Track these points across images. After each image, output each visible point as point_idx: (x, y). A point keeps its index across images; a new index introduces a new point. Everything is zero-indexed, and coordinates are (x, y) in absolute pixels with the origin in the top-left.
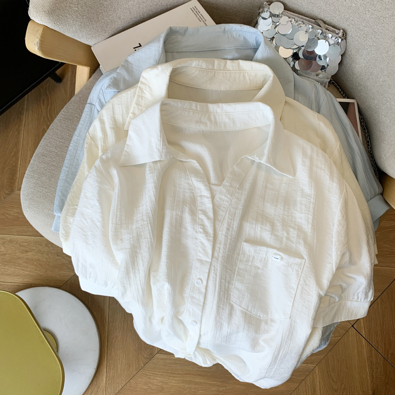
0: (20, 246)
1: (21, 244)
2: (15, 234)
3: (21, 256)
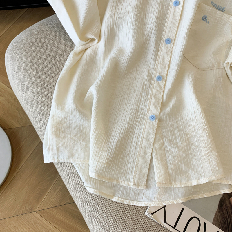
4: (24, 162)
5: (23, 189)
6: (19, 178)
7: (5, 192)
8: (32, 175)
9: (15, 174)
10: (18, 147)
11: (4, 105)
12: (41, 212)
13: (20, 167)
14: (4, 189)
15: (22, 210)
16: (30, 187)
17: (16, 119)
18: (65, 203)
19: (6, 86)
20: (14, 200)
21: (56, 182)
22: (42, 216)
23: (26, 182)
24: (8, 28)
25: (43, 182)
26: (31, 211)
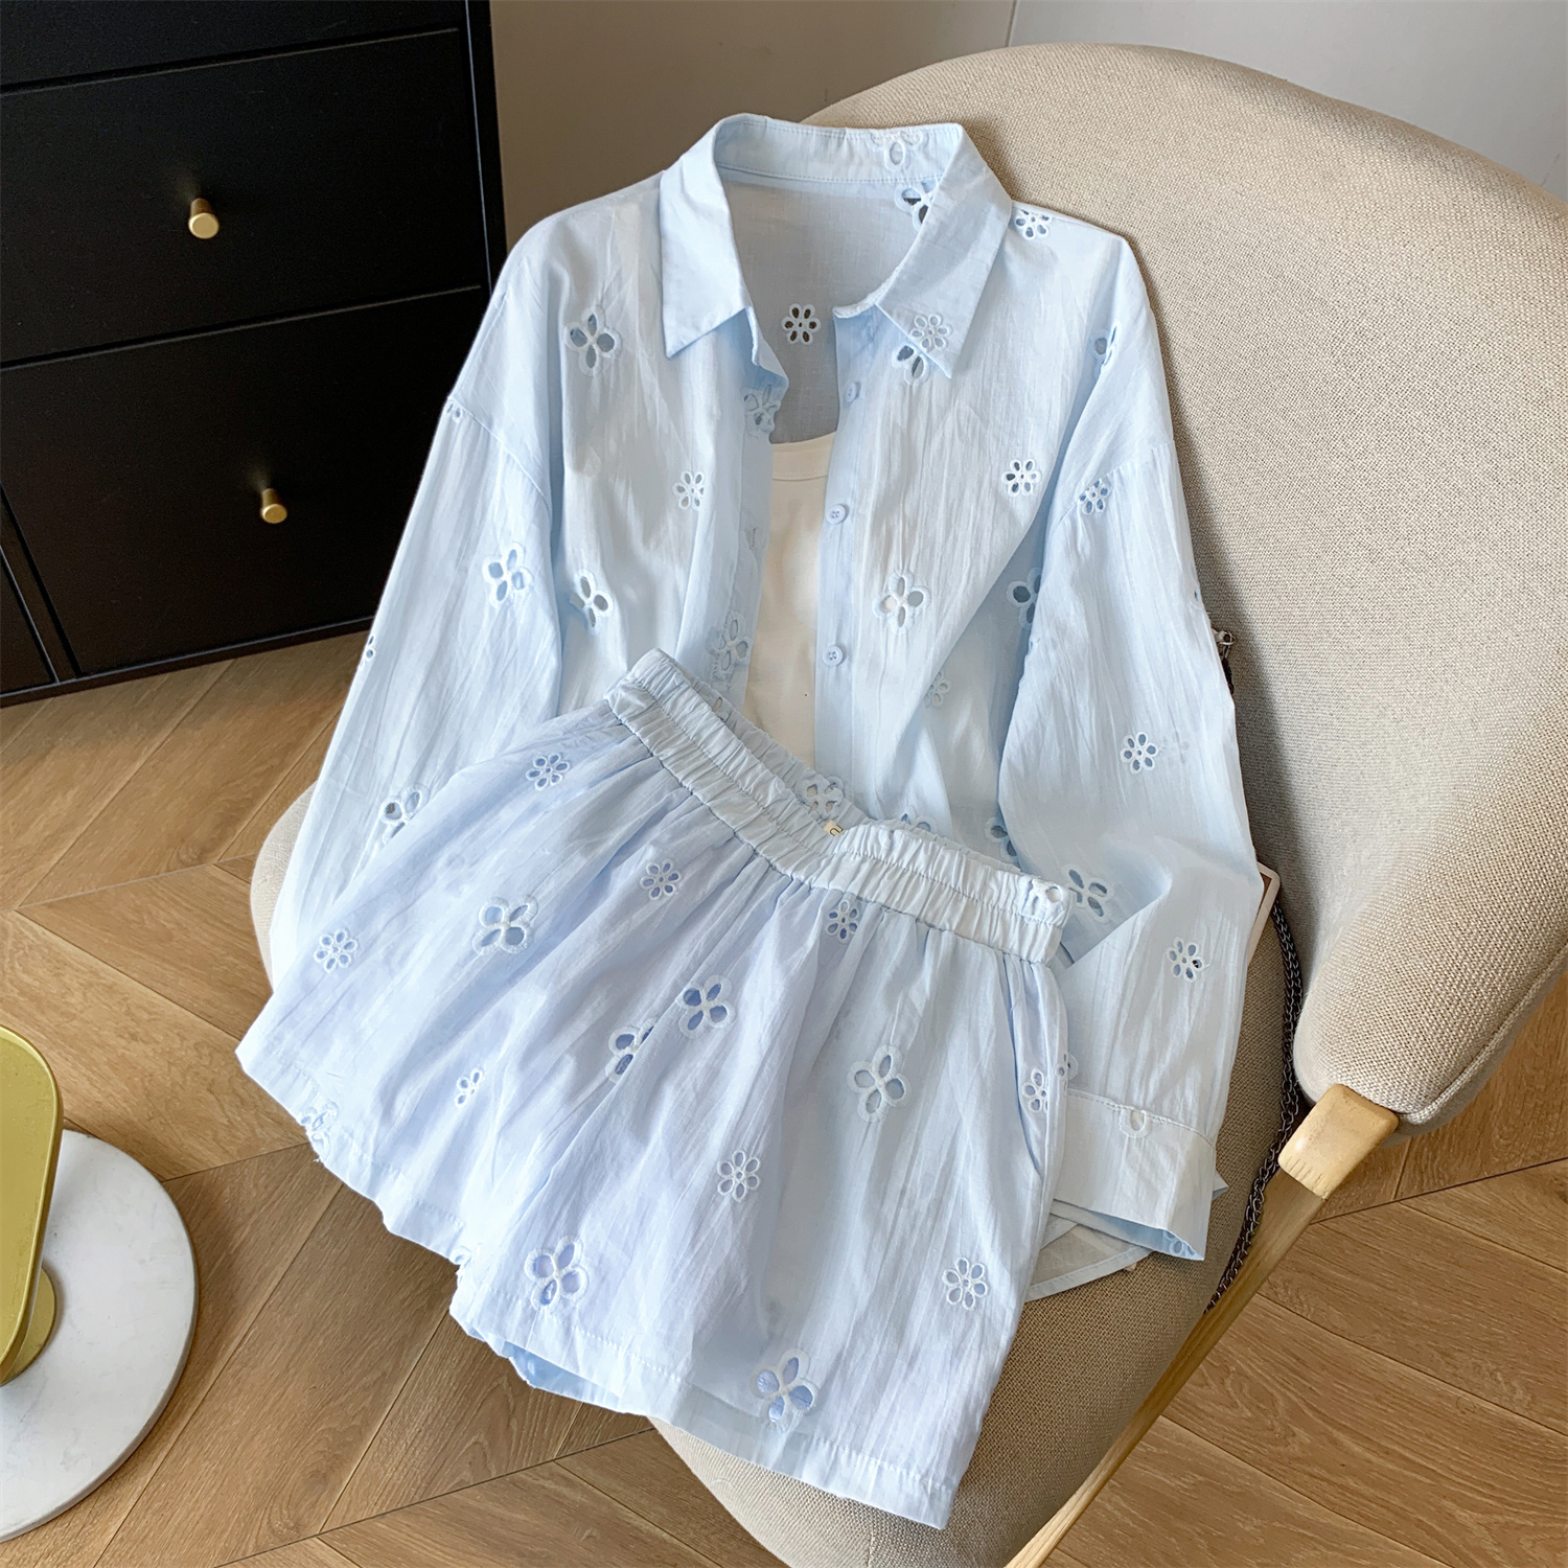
0: (128, 1013)
1: (133, 1010)
2: (135, 975)
3: (111, 1042)
4: (254, 1315)
5: (252, 1439)
6: (235, 1391)
7: (171, 1458)
8: (292, 1371)
9: (215, 1373)
10: (224, 1255)
11: (151, 1075)
12: (341, 1536)
13: (237, 1341)
14: (170, 1446)
15: (255, 1533)
16: (283, 1427)
17: (208, 1132)
18: (450, 1486)
19: (155, 995)
20: (214, 1491)
21: (403, 1395)
22: (348, 1554)
23: (266, 1408)
24: (152, 750)
25: (343, 1399)
26: (296, 1533)
